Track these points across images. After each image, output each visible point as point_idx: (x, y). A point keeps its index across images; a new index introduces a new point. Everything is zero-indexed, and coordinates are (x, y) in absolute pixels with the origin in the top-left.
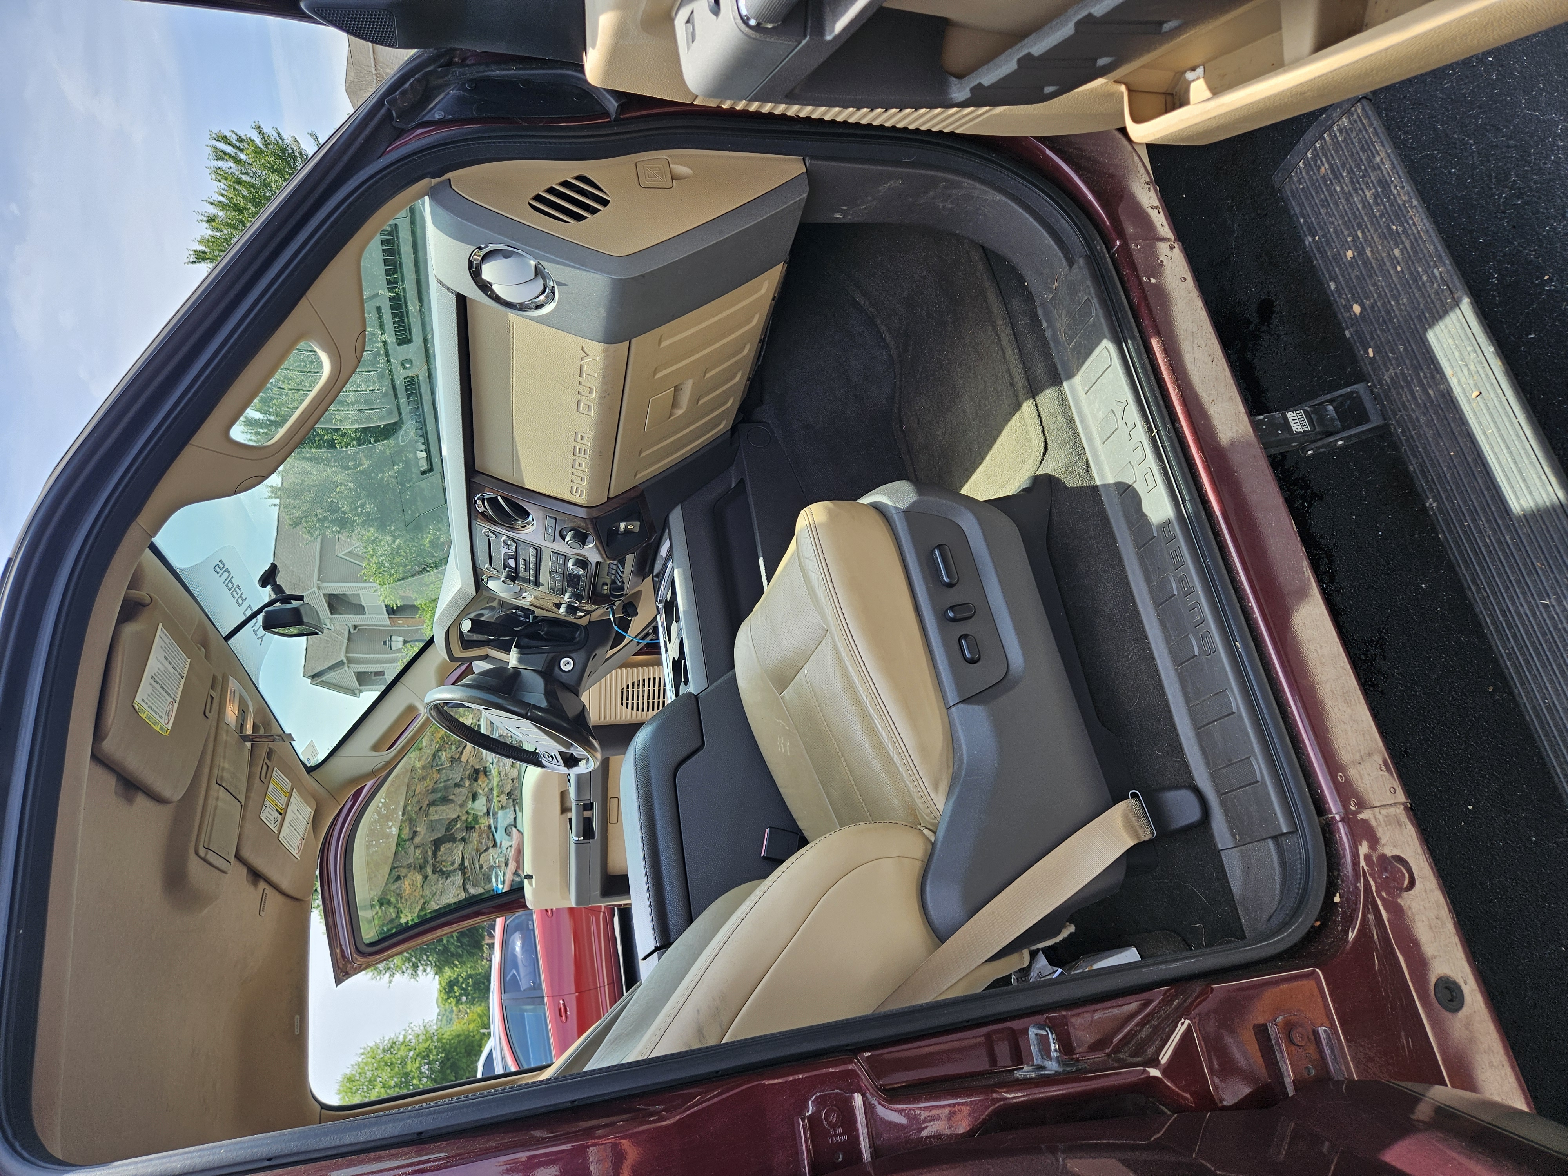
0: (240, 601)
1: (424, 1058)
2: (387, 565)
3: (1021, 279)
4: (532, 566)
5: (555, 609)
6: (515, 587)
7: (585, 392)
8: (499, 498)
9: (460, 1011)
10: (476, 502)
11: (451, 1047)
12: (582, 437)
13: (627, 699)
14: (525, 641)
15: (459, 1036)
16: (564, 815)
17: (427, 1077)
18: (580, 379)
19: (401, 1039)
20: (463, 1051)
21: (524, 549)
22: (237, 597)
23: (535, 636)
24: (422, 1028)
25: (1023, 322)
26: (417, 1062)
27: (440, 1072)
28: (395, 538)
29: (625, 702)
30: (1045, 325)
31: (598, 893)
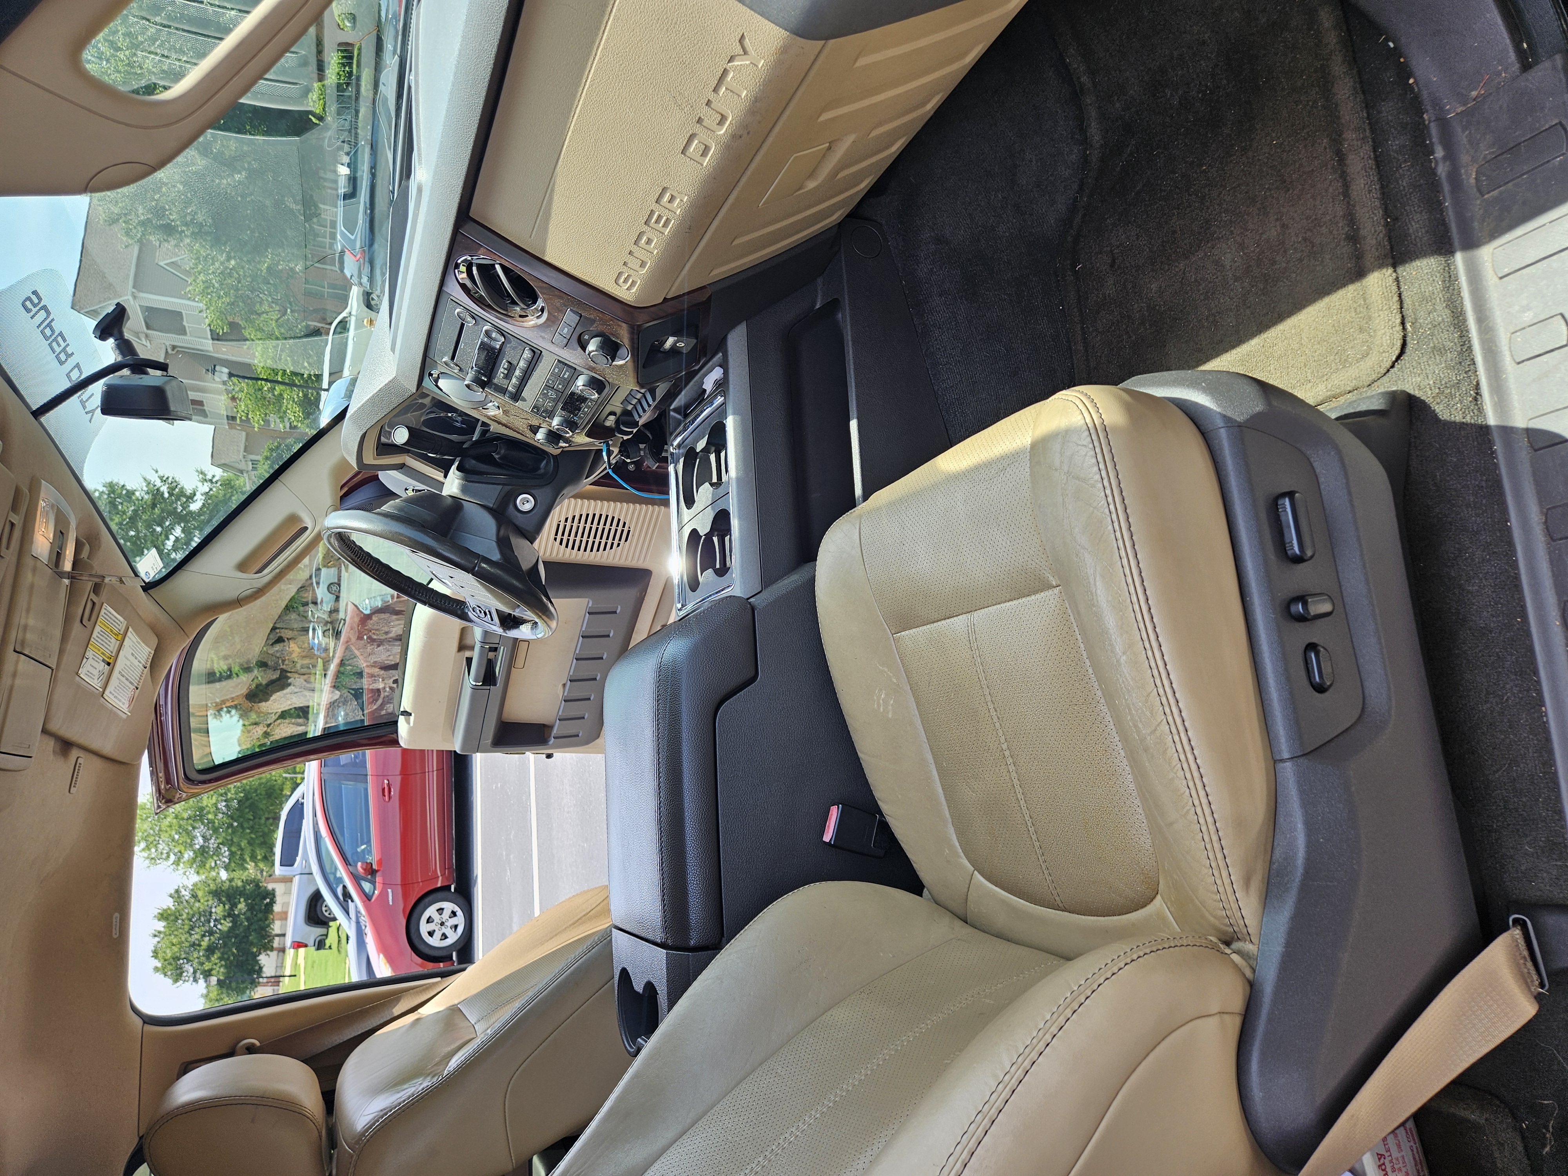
0: (63, 357)
2: (216, 285)
3: (1405, 72)
4: (518, 373)
5: (529, 434)
6: (479, 394)
7: (710, 120)
8: (498, 267)
10: (457, 266)
11: (250, 788)
12: (672, 199)
13: (563, 535)
14: (472, 463)
16: (461, 653)
17: (223, 813)
18: (712, 96)
20: (263, 793)
21: (514, 348)
22: (58, 350)
23: (487, 459)
25: (1396, 143)
26: (214, 798)
27: (237, 809)
28: (229, 259)
29: (559, 537)
30: (1439, 153)
31: (489, 741)
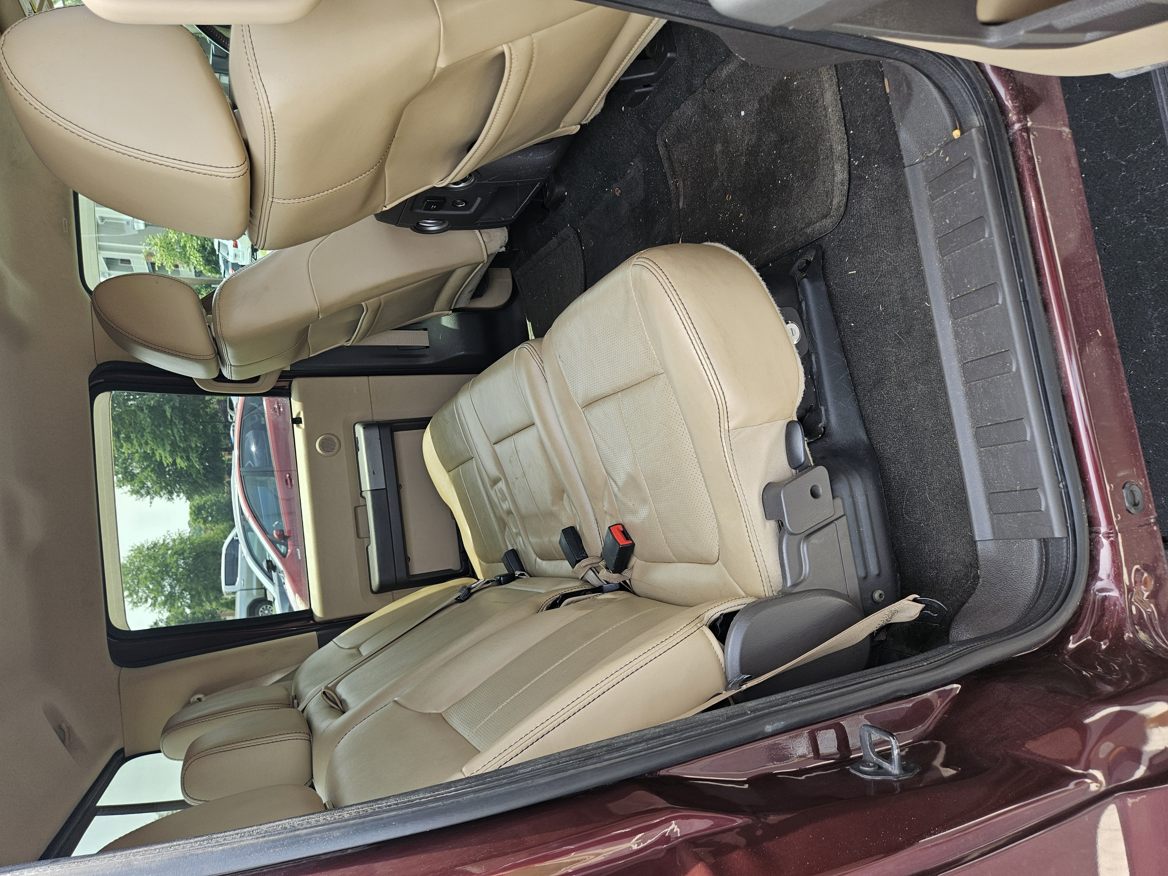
1: (180, 555)
9: (207, 528)
11: (201, 549)
15: (206, 541)
19: (161, 542)
24: (178, 535)
26: (175, 557)
